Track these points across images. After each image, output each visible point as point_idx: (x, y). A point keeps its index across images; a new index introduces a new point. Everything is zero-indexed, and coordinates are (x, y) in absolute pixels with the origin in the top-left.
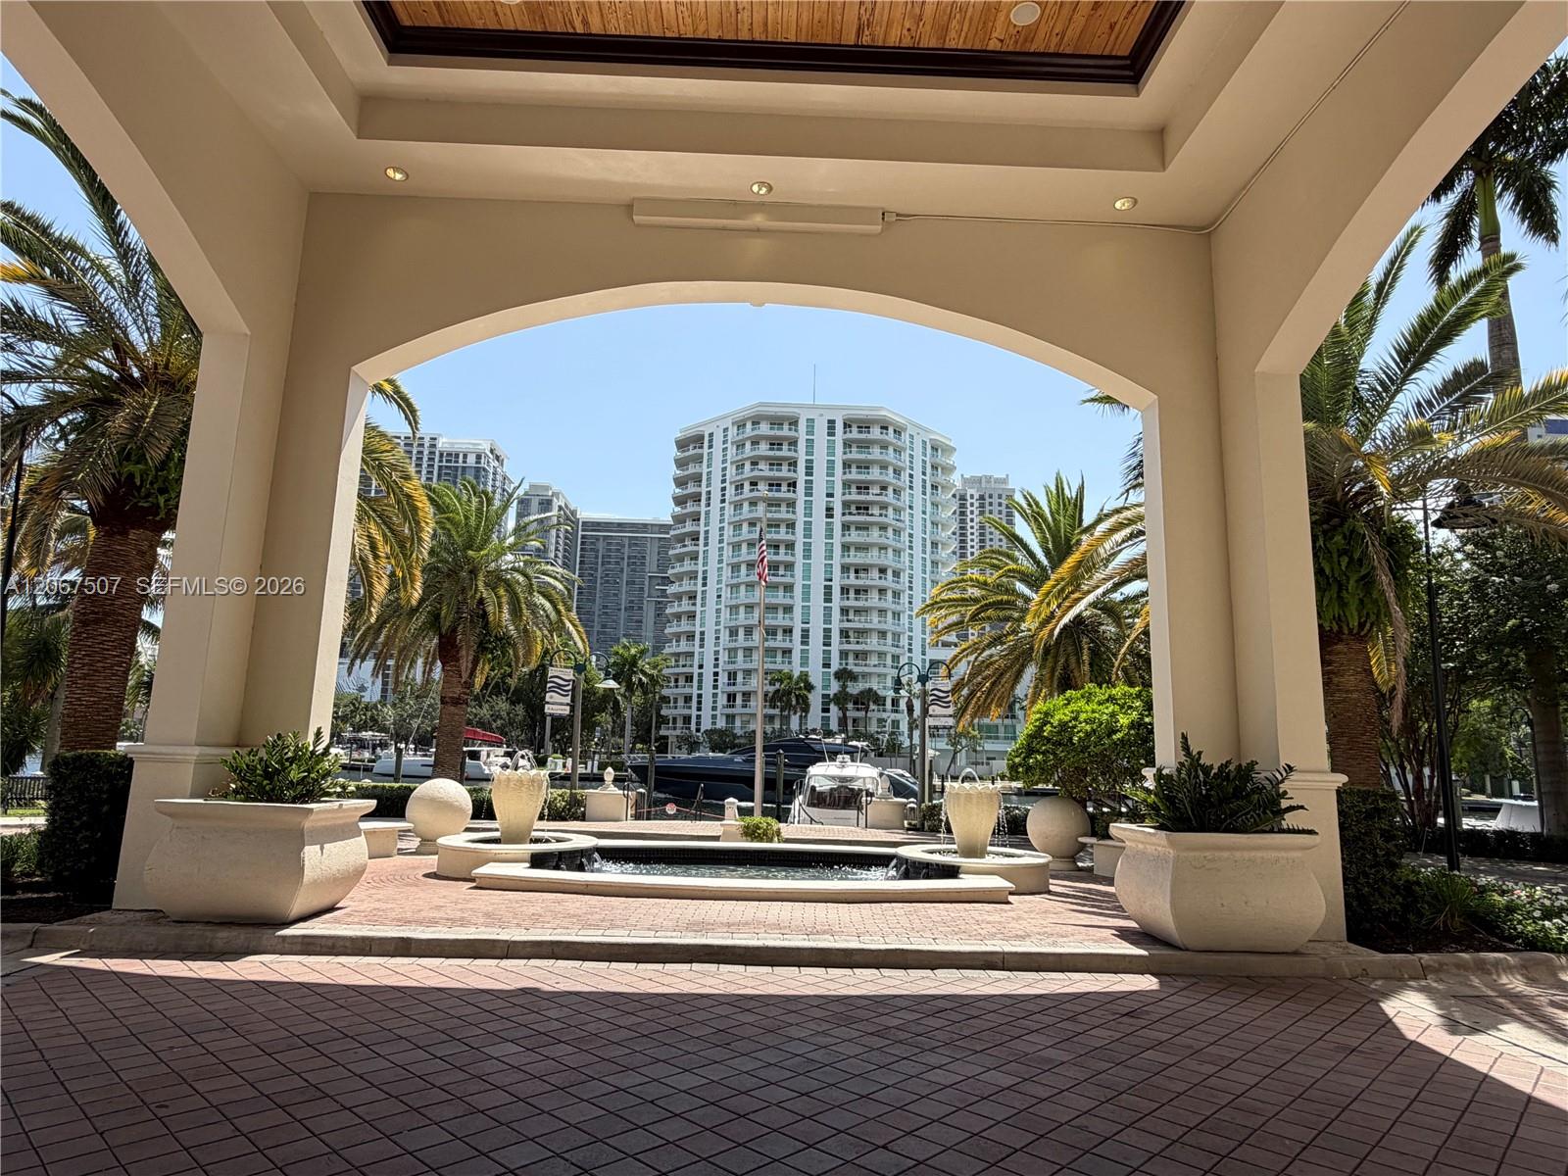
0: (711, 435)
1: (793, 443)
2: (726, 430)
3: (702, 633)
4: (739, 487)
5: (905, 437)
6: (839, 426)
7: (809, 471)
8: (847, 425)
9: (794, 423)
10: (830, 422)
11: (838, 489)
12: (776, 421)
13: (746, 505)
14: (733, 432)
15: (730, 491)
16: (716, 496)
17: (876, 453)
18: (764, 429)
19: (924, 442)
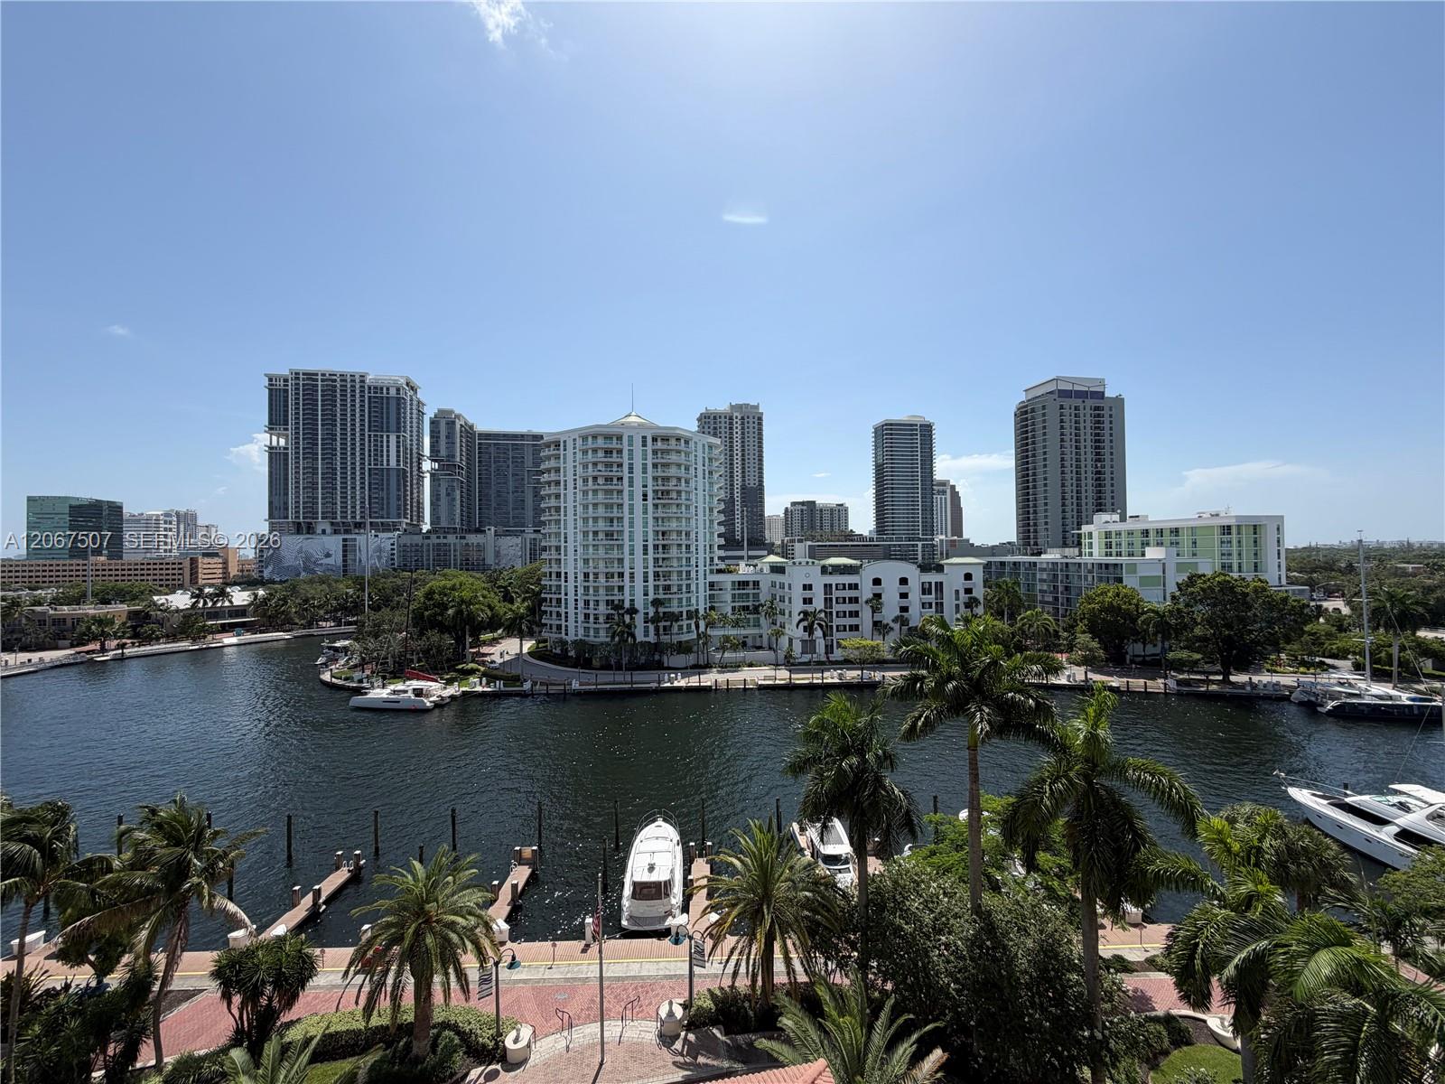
0: (565, 442)
1: (620, 452)
2: (575, 440)
3: (566, 573)
4: (585, 481)
5: (692, 444)
6: (649, 441)
7: (631, 470)
8: (655, 440)
9: (620, 438)
10: (643, 437)
11: (650, 482)
12: (608, 437)
13: (590, 493)
14: (579, 442)
15: (580, 482)
16: (570, 485)
17: (674, 458)
18: (600, 442)
19: (704, 445)
